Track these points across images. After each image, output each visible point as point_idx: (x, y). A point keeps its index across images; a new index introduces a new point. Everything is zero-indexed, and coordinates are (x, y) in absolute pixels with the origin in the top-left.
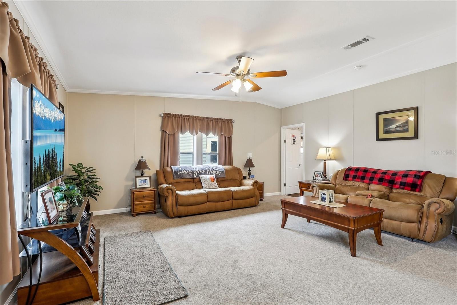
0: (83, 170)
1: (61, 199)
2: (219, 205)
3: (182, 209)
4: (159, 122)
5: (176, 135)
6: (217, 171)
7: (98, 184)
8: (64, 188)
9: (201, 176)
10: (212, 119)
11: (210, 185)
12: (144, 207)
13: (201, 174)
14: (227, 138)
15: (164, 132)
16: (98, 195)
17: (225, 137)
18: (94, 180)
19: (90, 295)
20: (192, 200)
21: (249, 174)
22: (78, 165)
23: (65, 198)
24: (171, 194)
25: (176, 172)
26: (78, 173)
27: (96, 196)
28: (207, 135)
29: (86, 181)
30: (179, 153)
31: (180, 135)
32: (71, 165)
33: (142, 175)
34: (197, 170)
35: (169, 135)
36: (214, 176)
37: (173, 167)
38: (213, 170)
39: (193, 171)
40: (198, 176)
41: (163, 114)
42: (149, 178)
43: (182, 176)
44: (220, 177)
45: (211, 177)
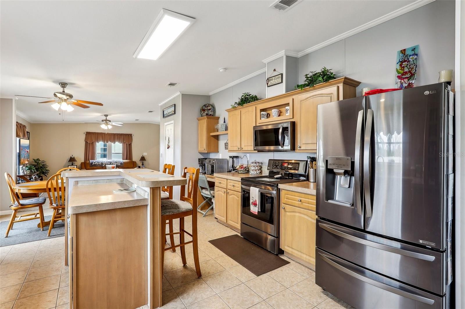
0: (40, 162)
1: (28, 170)
4: (84, 137)
5: (94, 143)
6: (118, 163)
7: (47, 169)
8: (29, 166)
9: (106, 165)
10: (118, 134)
14: (128, 145)
15: (86, 143)
16: (48, 174)
17: (127, 144)
18: (46, 167)
19: (36, 196)
21: (143, 165)
22: (37, 159)
23: (29, 169)
25: (92, 163)
26: (37, 163)
27: (46, 175)
28: (114, 143)
29: (41, 167)
30: (96, 153)
31: (97, 143)
32: (33, 159)
33: (72, 165)
34: (105, 162)
35: (89, 143)
36: (115, 165)
37: (91, 161)
38: (116, 162)
39: (102, 163)
40: (105, 165)
41: (86, 132)
42: (76, 166)
43: (95, 165)
44: (118, 166)
45: (113, 166)
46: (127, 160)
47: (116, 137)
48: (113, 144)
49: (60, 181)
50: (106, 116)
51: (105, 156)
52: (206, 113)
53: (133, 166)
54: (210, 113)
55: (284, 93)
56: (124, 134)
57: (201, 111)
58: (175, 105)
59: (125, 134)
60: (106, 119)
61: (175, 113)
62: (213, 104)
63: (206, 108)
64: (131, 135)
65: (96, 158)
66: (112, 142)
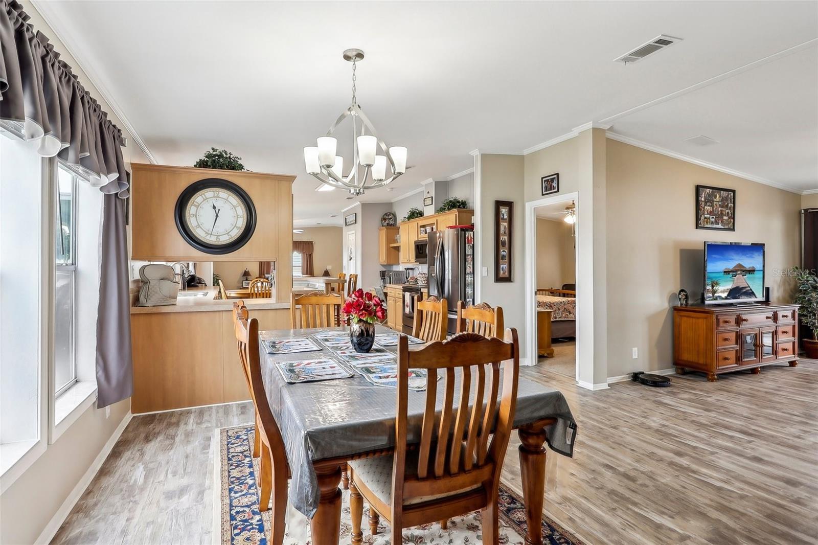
17: (307, 255)
28: (293, 253)
49: (256, 289)
52: (387, 222)
54: (392, 222)
55: (433, 214)
57: (382, 221)
58: (356, 214)
59: (304, 242)
61: (356, 223)
62: (395, 213)
63: (387, 217)
64: (312, 243)
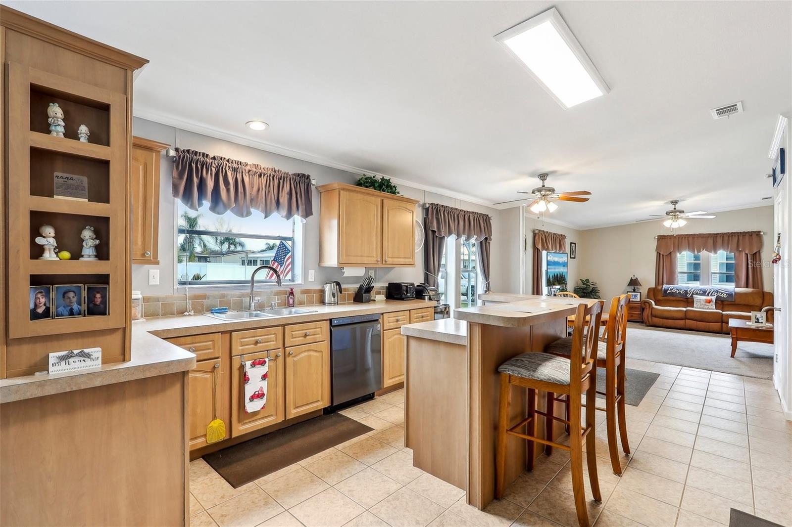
0: (589, 284)
2: (701, 325)
3: (656, 321)
4: (654, 244)
5: (673, 255)
6: (722, 293)
9: (694, 296)
11: (702, 306)
12: (632, 316)
13: (697, 294)
15: (659, 254)
17: (746, 253)
18: (598, 291)
20: (666, 314)
22: (586, 280)
24: (648, 307)
25: (666, 291)
26: (586, 286)
30: (677, 273)
31: (678, 255)
32: (581, 280)
33: (634, 291)
34: (693, 290)
35: (663, 255)
36: (714, 298)
37: (665, 286)
38: (718, 292)
39: (687, 291)
40: (692, 296)
41: (658, 236)
42: (639, 294)
43: (672, 294)
44: (723, 299)
45: (709, 298)
46: (747, 286)
47: (719, 240)
48: (712, 255)
50: (675, 202)
51: (696, 278)
53: (763, 303)
56: (738, 233)
59: (740, 233)
60: (675, 209)
64: (758, 234)
65: (676, 281)
66: (710, 251)
